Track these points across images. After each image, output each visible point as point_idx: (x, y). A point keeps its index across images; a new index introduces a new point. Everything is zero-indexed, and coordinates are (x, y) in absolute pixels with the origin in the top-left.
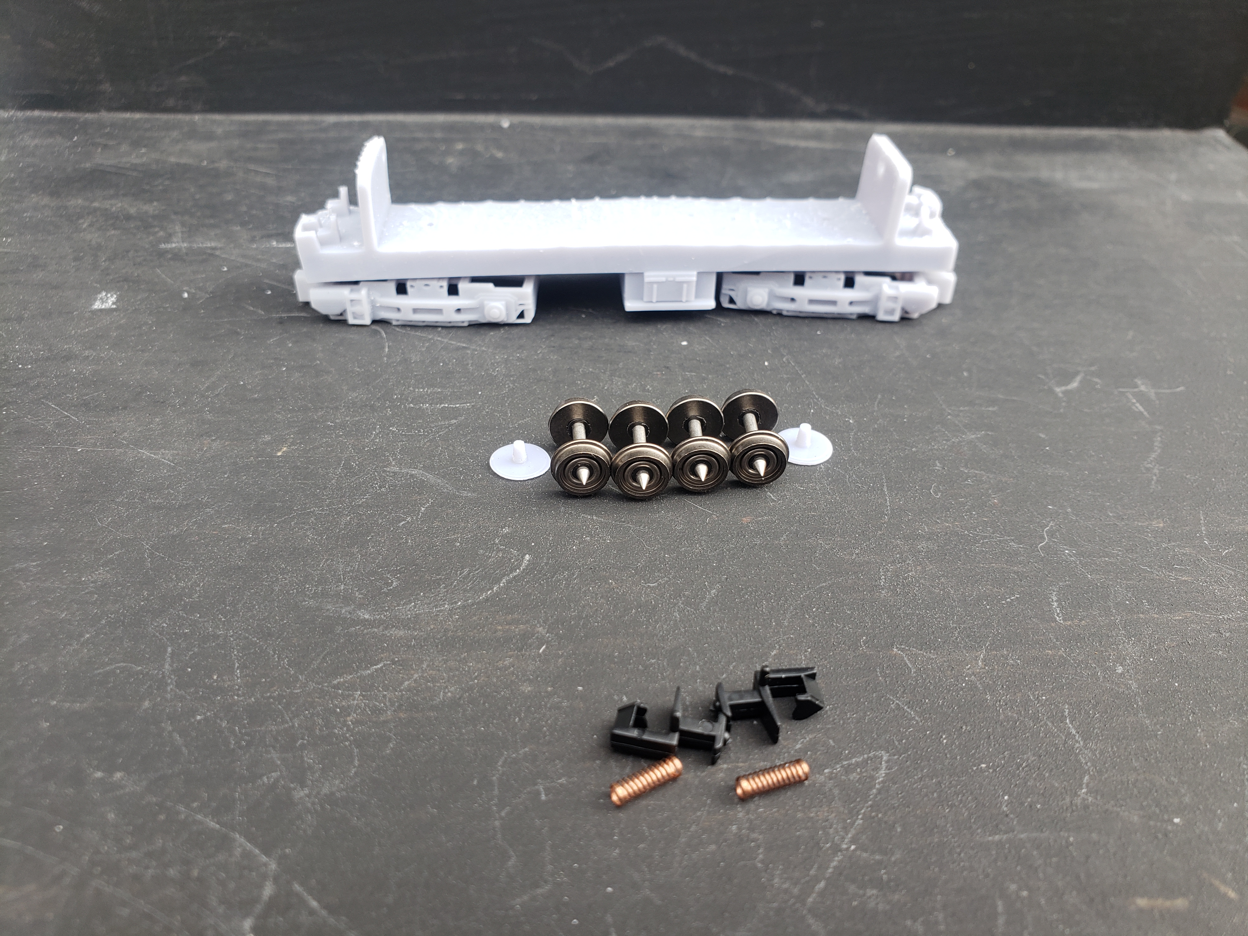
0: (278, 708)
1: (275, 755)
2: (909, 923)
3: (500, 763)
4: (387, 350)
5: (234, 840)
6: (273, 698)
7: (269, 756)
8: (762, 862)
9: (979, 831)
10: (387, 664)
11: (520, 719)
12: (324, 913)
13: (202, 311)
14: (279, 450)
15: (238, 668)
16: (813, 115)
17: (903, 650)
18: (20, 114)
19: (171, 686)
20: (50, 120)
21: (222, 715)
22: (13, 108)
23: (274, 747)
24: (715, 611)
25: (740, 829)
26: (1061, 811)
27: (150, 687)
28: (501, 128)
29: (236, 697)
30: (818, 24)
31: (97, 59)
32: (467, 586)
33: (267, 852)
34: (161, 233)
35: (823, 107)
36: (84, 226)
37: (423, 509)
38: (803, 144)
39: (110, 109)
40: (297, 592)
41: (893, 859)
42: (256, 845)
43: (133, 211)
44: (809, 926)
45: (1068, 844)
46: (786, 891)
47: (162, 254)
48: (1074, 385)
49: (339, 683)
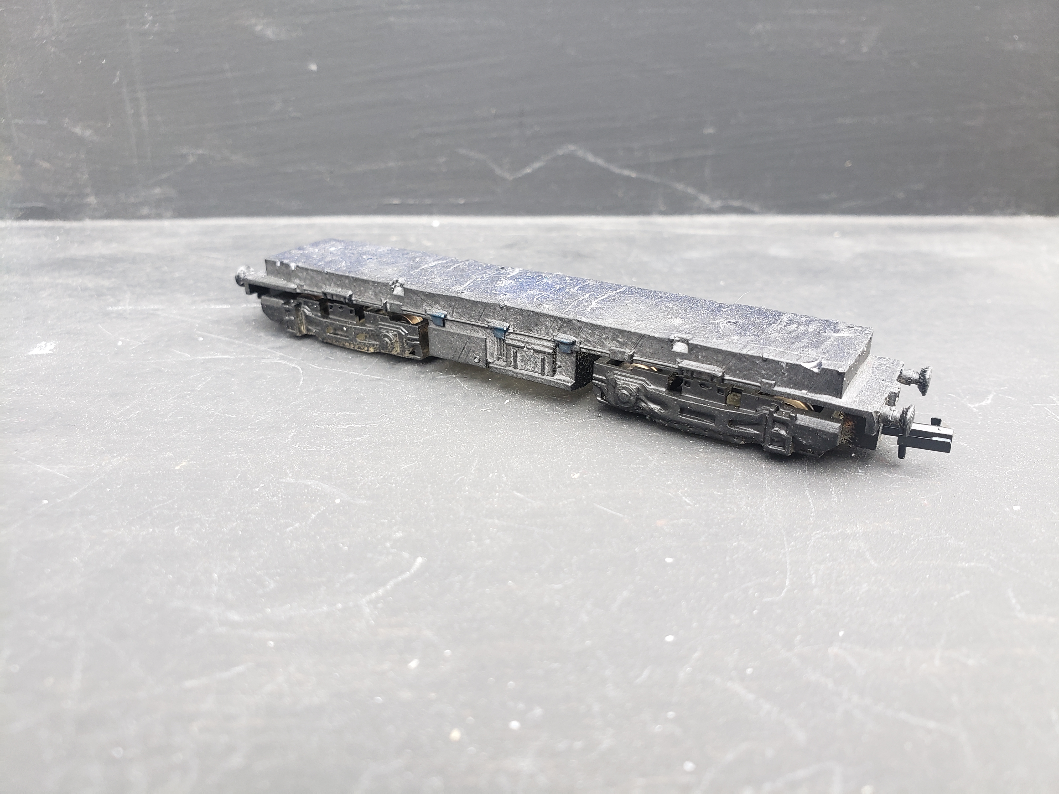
4: (301, 382)
10: (250, 666)
13: (132, 355)
14: (177, 465)
16: (710, 211)
18: (16, 224)
20: (40, 228)
22: (10, 218)
28: (432, 227)
30: (710, 130)
31: (86, 176)
34: (112, 300)
35: (718, 204)
36: (44, 295)
37: (313, 516)
38: (701, 232)
39: (93, 218)
43: (90, 285)
47: (107, 314)
48: (988, 401)
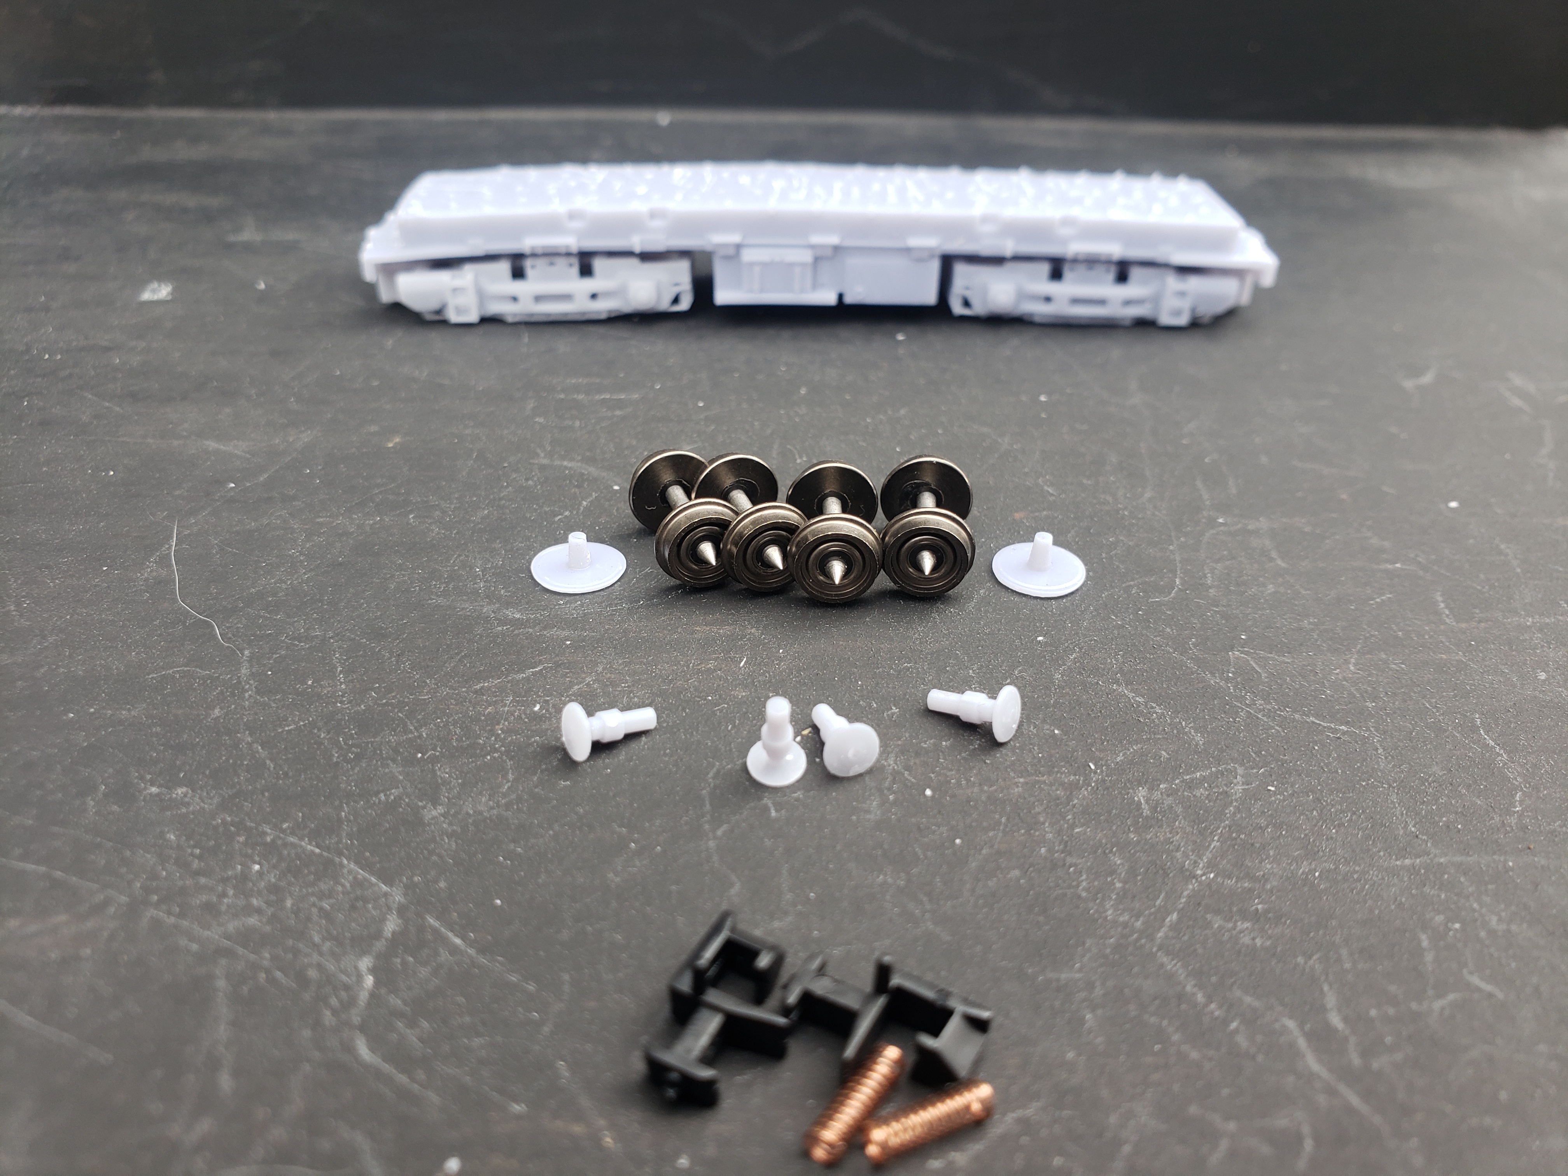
0: (399, 717)
1: (395, 769)
2: (1300, 960)
3: (711, 775)
5: (342, 865)
6: (392, 704)
7: (387, 770)
8: (1086, 889)
9: (1382, 854)
10: (549, 667)
11: (734, 727)
12: (471, 952)
13: (284, 302)
14: (390, 441)
15: (341, 672)
16: (1054, 112)
17: (1247, 653)
18: (47, 111)
19: (250, 692)
20: (86, 118)
21: (320, 724)
23: (394, 761)
24: (986, 611)
25: (1051, 851)
26: (1490, 832)
27: (222, 692)
28: (659, 127)
29: (339, 705)
31: (148, 41)
32: (651, 585)
33: (389, 882)
34: (229, 226)
35: (1064, 100)
36: (130, 218)
37: (585, 503)
39: (161, 104)
40: (421, 590)
41: (1268, 887)
42: (372, 873)
43: (191, 205)
44: (1162, 965)
45: (1507, 870)
46: (1125, 925)
47: (230, 246)
48: (1427, 378)
49: (482, 688)
